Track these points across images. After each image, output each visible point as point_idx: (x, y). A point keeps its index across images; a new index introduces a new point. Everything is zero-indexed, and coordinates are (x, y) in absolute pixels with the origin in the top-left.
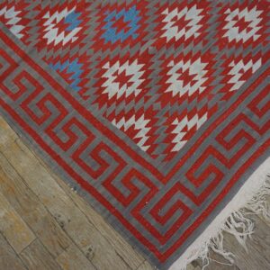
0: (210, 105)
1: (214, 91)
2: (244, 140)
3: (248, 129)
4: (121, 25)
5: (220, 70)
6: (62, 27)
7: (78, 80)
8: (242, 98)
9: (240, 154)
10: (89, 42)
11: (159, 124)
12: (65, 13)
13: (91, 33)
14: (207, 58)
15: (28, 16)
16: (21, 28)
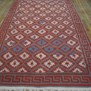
0: (12, 70)
1: (15, 69)
2: (9, 80)
3: (12, 79)
4: (17, 49)
5: (20, 67)
6: (11, 43)
7: (3, 51)
8: (17, 74)
9: (6, 81)
10: (11, 48)
11: (3, 66)
12: (14, 42)
13: (13, 47)
14: (21, 63)
15: (10, 39)
16: (7, 39)
